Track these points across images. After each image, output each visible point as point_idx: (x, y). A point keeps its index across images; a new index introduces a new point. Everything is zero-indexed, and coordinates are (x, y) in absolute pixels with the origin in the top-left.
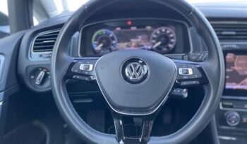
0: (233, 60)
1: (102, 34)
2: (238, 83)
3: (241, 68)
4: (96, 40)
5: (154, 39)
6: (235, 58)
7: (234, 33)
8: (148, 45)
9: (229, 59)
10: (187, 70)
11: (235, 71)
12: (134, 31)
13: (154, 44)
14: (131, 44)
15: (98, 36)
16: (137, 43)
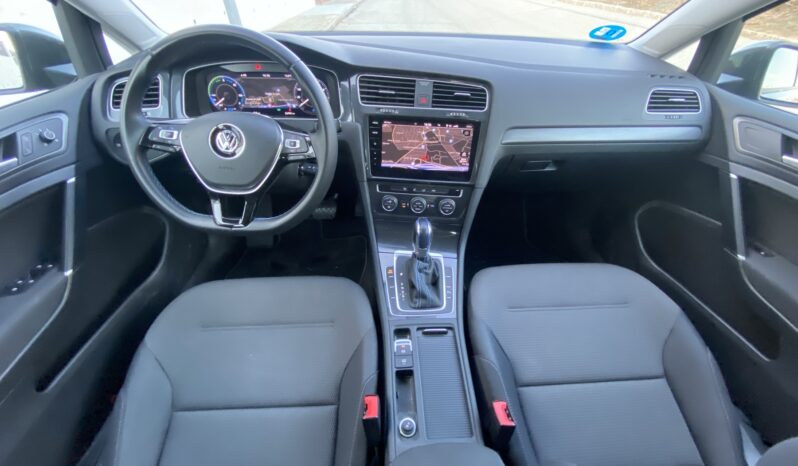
0: (390, 130)
1: (221, 82)
2: (395, 161)
3: (399, 141)
4: (213, 92)
5: (299, 93)
6: (393, 127)
7: (393, 92)
8: (291, 103)
9: (386, 128)
10: (295, 143)
11: (392, 144)
12: (267, 80)
13: (300, 101)
14: (267, 100)
15: (215, 85)
16: (276, 98)
